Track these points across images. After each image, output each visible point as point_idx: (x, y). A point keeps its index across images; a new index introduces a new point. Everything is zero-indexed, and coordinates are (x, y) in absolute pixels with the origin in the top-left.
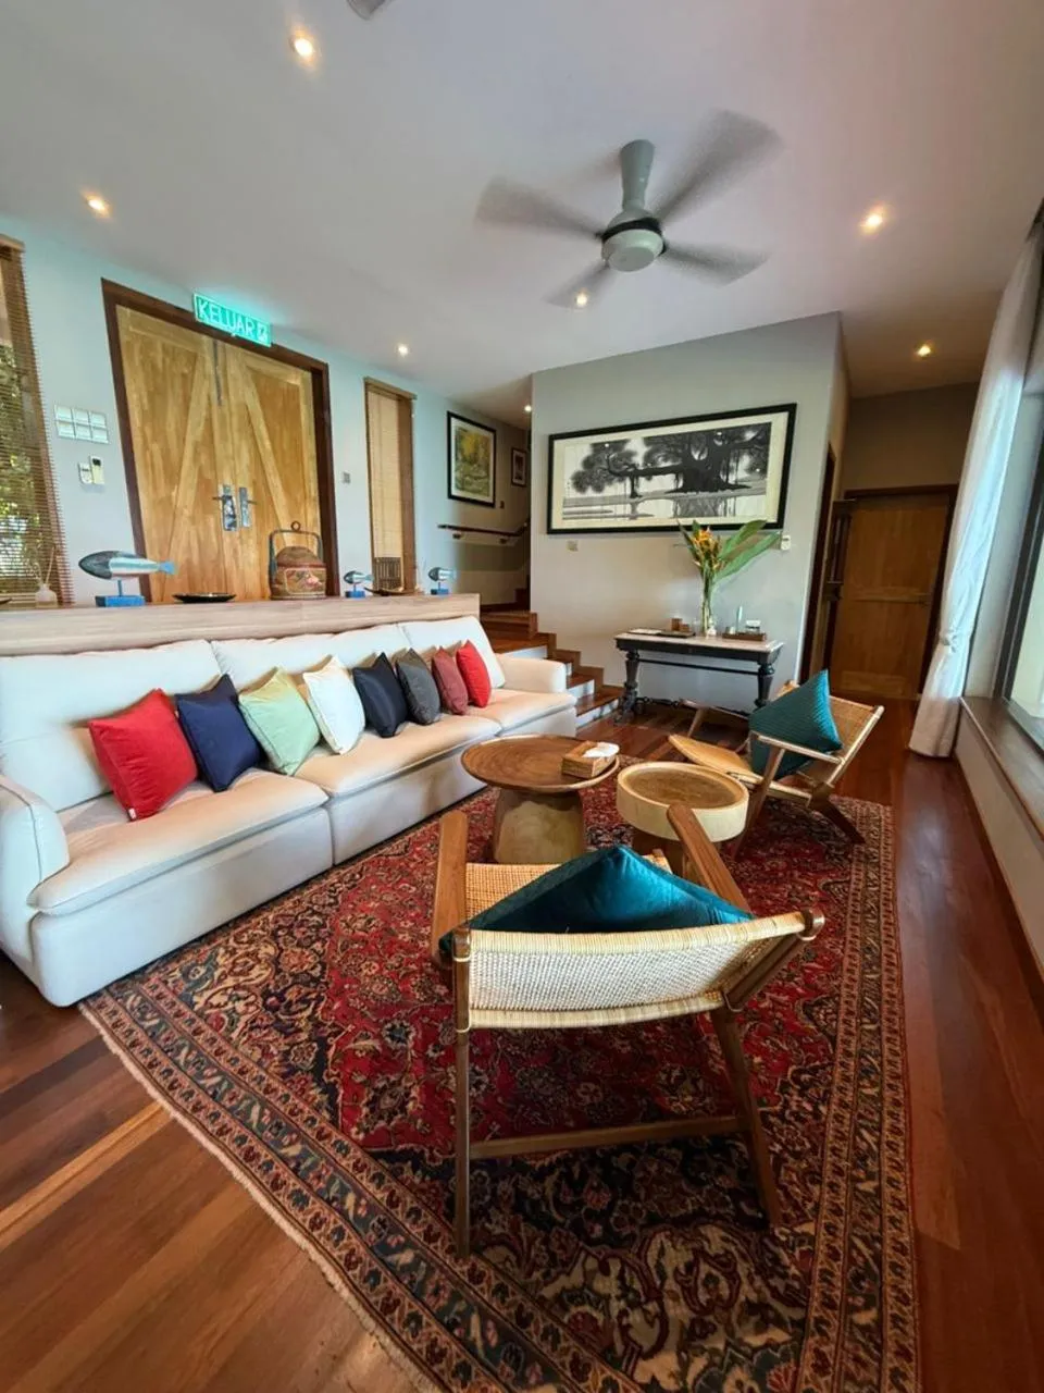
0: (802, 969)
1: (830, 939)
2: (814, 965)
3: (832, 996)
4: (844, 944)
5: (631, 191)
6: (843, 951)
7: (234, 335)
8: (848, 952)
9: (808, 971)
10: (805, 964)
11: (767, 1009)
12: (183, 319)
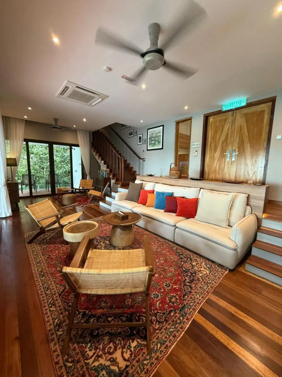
0: (55, 260)
1: (53, 270)
2: (53, 263)
3: (47, 260)
4: (49, 272)
5: (155, 41)
6: (49, 270)
7: (234, 108)
8: (48, 271)
9: (54, 260)
10: (55, 261)
11: (56, 251)
12: (220, 112)
